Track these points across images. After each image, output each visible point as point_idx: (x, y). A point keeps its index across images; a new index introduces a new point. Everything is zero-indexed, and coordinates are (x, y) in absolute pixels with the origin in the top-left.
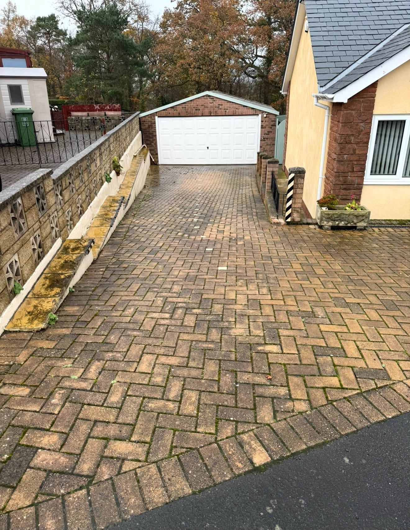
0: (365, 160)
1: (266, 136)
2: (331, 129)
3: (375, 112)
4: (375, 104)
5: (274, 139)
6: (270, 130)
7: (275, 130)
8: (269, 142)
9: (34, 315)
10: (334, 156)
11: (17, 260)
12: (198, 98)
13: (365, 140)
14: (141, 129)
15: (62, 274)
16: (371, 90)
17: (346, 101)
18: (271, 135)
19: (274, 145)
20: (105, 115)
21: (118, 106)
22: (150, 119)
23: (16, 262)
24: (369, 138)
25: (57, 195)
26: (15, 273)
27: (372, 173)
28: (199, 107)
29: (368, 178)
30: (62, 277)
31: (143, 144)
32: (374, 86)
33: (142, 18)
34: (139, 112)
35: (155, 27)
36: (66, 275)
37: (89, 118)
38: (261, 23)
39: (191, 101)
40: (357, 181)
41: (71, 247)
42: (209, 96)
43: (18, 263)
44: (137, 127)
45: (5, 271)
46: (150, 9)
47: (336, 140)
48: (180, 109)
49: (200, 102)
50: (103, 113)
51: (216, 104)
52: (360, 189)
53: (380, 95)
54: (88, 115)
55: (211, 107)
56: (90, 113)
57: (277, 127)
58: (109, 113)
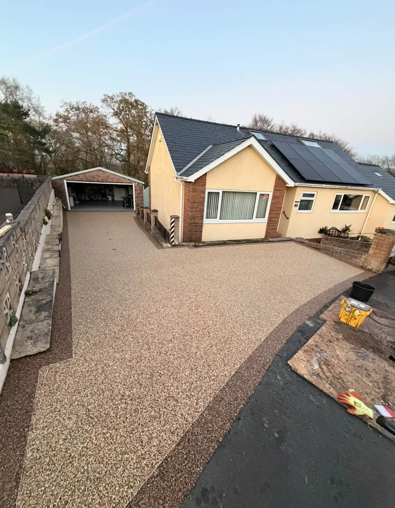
0: (203, 211)
1: (138, 195)
2: (185, 194)
3: (207, 187)
4: (207, 183)
5: (142, 197)
6: (140, 192)
7: (143, 192)
8: (140, 198)
9: (34, 339)
10: (188, 209)
11: (9, 297)
12: (94, 171)
13: (203, 202)
14: (53, 188)
15: (43, 300)
16: (204, 176)
17: (193, 181)
18: (141, 195)
19: (143, 200)
20: (23, 177)
21: (33, 171)
22: (60, 181)
23: (8, 299)
24: (204, 200)
25: (23, 239)
26: (9, 308)
27: (207, 218)
28: (96, 176)
29: (205, 221)
30: (44, 302)
31: (56, 197)
32: (206, 174)
33: (40, 114)
34: (51, 176)
35: (49, 122)
36: (47, 300)
37: (9, 178)
38: (122, 131)
39: (89, 172)
40: (200, 222)
41: (40, 277)
42: (101, 170)
43: (10, 299)
44: (51, 186)
45: (3, 308)
46: (44, 109)
47: (188, 200)
48: (81, 177)
49: (96, 173)
50: (21, 175)
51: (106, 175)
52: (202, 226)
53: (208, 179)
54: (8, 176)
55: (103, 177)
56: (10, 175)
57: (144, 191)
58: (26, 176)
